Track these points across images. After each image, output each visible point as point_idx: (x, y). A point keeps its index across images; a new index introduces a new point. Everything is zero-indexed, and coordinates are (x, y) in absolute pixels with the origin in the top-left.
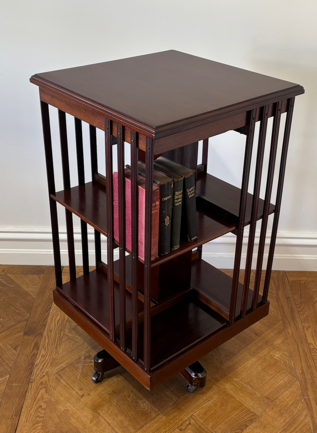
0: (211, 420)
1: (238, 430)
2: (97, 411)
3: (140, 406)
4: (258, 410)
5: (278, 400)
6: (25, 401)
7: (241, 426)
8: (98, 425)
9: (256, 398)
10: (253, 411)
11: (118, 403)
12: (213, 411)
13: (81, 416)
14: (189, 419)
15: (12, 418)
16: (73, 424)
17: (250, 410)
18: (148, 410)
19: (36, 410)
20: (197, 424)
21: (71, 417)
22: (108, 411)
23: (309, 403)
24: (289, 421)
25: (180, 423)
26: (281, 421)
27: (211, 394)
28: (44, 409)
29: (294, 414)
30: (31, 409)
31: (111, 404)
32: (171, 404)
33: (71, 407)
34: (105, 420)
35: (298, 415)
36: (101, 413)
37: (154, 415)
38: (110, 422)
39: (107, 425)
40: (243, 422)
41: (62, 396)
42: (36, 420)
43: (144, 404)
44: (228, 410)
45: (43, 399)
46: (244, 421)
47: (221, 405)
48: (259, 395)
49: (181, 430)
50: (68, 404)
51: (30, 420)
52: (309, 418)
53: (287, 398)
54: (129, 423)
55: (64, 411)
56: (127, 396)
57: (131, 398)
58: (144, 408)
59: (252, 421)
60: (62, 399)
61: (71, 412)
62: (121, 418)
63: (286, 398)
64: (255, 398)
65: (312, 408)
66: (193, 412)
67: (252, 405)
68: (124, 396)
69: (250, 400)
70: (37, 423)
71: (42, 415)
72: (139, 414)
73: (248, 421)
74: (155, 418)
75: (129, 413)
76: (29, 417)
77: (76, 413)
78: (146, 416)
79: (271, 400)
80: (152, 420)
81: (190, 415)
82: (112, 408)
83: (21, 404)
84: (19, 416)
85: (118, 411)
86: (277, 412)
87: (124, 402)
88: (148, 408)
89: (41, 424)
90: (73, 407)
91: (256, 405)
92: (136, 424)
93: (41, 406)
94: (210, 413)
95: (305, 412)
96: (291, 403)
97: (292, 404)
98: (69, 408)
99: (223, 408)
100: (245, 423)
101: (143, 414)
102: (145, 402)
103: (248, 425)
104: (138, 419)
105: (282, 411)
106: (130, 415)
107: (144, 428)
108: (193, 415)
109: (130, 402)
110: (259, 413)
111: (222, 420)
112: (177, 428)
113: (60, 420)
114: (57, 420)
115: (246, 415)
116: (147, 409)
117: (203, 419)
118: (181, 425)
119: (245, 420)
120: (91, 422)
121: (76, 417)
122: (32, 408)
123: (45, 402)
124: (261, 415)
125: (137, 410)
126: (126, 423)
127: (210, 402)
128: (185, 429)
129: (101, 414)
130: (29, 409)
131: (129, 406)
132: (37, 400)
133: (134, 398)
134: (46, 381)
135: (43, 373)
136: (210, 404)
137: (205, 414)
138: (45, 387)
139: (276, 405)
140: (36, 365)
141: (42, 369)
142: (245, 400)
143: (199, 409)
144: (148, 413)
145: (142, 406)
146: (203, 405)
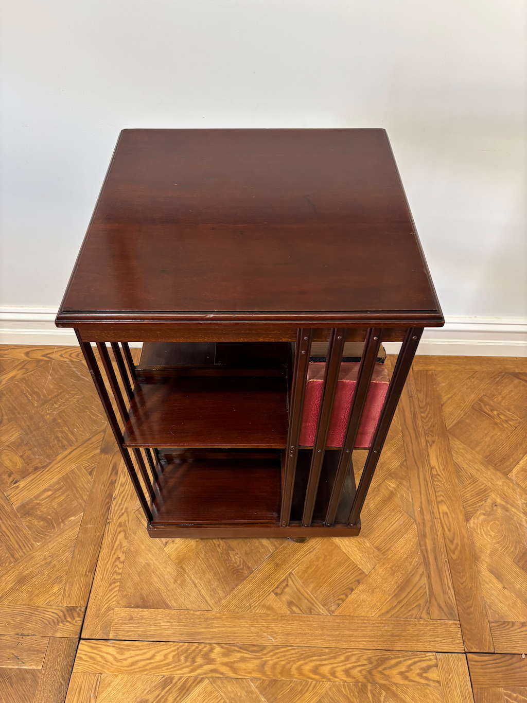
0: (311, 580)
1: (342, 594)
2: (182, 567)
3: (231, 560)
4: (366, 567)
5: (390, 552)
6: (101, 550)
7: (346, 589)
8: (183, 587)
9: (365, 548)
10: (361, 567)
11: (207, 555)
12: (315, 567)
13: (164, 573)
14: (286, 579)
15: (86, 575)
16: (154, 584)
17: (357, 566)
18: (240, 564)
19: (114, 563)
20: (295, 586)
21: (152, 574)
22: (194, 566)
23: (426, 556)
24: (402, 582)
25: (276, 584)
26: (392, 583)
27: (314, 542)
28: (122, 562)
29: (408, 573)
30: (107, 562)
31: (198, 556)
32: (267, 557)
33: (152, 560)
34: (191, 579)
35: (413, 575)
36: (186, 569)
37: (246, 572)
38: (196, 582)
39: (193, 586)
40: (348, 584)
41: (143, 544)
42: (113, 578)
43: (236, 557)
44: (332, 566)
45: (121, 548)
46: (350, 583)
47: (325, 558)
48: (368, 545)
49: (276, 594)
50: (150, 556)
51: (106, 578)
52: (426, 579)
53: (402, 548)
54: (218, 583)
55: (144, 565)
56: (217, 545)
57: (221, 547)
58: (236, 563)
59: (358, 582)
60: (143, 547)
61: (152, 567)
62: (209, 576)
63: (400, 548)
64: (363, 549)
65: (429, 564)
66: (292, 569)
67: (359, 558)
68: (213, 544)
69: (358, 551)
70: (114, 583)
71: (120, 571)
72: (230, 570)
73: (355, 581)
74: (248, 576)
75: (218, 569)
76: (105, 573)
77: (159, 568)
78: (237, 574)
79: (382, 552)
80: (244, 579)
81: (288, 573)
82: (200, 561)
83: (97, 555)
84: (94, 571)
85: (205, 566)
86: (388, 569)
87: (213, 554)
88: (240, 562)
89: (118, 584)
90: (156, 560)
91: (364, 559)
92: (225, 585)
93: (119, 558)
94: (311, 570)
95: (422, 570)
96: (405, 556)
97: (407, 558)
98: (151, 562)
99: (326, 563)
100: (350, 586)
101: (234, 571)
102: (238, 554)
103: (354, 588)
104: (229, 579)
105: (393, 568)
106: (219, 572)
107: (235, 592)
108: (291, 572)
109: (220, 554)
110: (367, 571)
111: (324, 580)
112: (272, 591)
113: (140, 578)
114: (136, 579)
115: (351, 574)
116: (238, 563)
117: (302, 578)
118: (277, 587)
119: (350, 580)
120: (176, 581)
121: (158, 573)
122: (109, 560)
123: (123, 553)
124: (370, 574)
125: (228, 565)
126: (215, 584)
127: (311, 554)
128: (282, 593)
129: (187, 571)
130: (106, 562)
131: (218, 560)
132: (114, 549)
133: (224, 548)
134: (125, 521)
135: (122, 509)
136: (312, 557)
137: (305, 571)
138: (124, 531)
139: (388, 559)
140: (114, 498)
141: (121, 503)
142: (352, 552)
143: (299, 563)
144: (240, 569)
145: (233, 559)
146: (304, 559)
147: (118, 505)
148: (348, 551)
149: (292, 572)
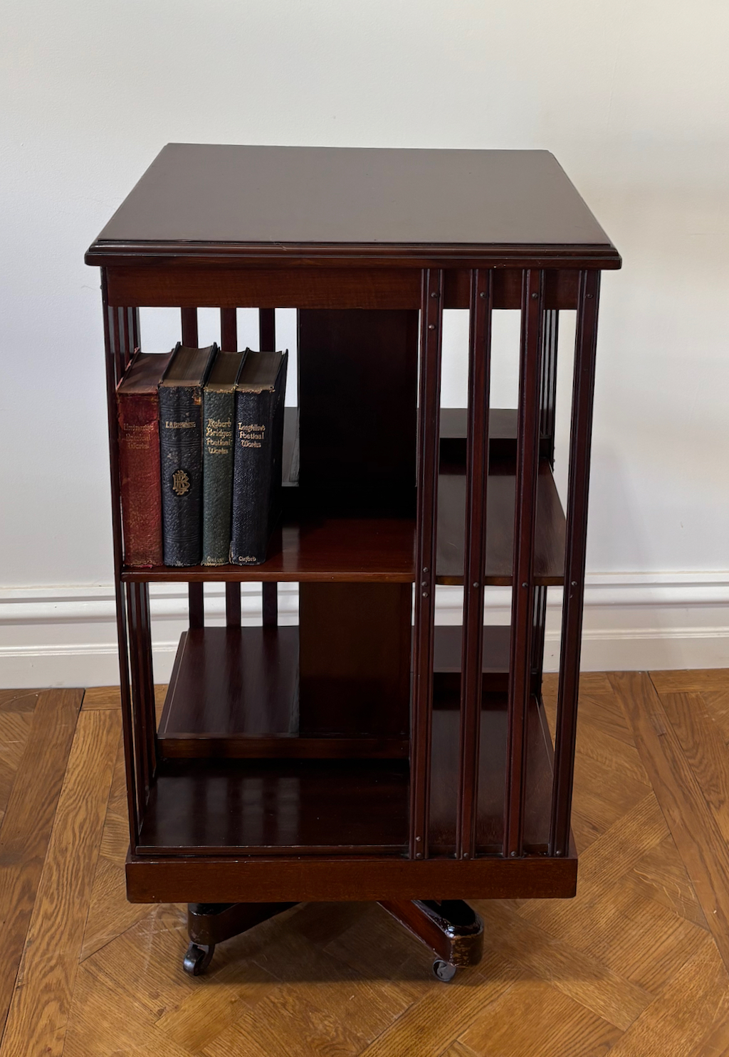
0: (502, 1051)
2: (201, 1051)
3: (316, 1029)
4: (620, 1018)
5: (667, 987)
6: (4, 1039)
9: (611, 985)
10: (609, 1020)
11: (257, 1025)
12: (506, 1027)
14: (446, 1052)
17: (600, 1018)
18: (337, 1035)
22: (231, 1049)
26: (683, 1041)
29: (713, 1021)
31: (239, 1028)
32: (396, 1017)
33: (129, 1046)
35: (723, 1024)
36: (212, 1054)
37: (354, 1049)
40: (585, 1051)
41: (105, 1019)
43: (326, 1022)
44: (545, 1021)
45: (53, 1031)
46: (589, 1049)
47: (526, 1010)
48: (618, 980)
50: (123, 1038)
56: (279, 1005)
57: (290, 1008)
58: (328, 1033)
59: (608, 1046)
60: (106, 1025)
63: (686, 980)
64: (609, 988)
66: (456, 1035)
67: (602, 1003)
68: (271, 1005)
69: (596, 991)
72: (316, 1048)
73: (600, 1046)
75: (287, 1049)
79: (650, 989)
81: (449, 1041)
82: (242, 1038)
85: (257, 1045)
86: (669, 1018)
87: (273, 1021)
88: (336, 1031)
90: (138, 1045)
91: (613, 1005)
93: (49, 1049)
94: (499, 1034)
96: (701, 993)
97: (706, 996)
98: (127, 1050)
99: (530, 1017)
100: (592, 1054)
101: (324, 1048)
102: (329, 1017)
105: (680, 1016)
108: (455, 1041)
109: (287, 1019)
110: (624, 1024)
115: (590, 1033)
116: (333, 1033)
117: (482, 1049)
119: (590, 1044)
123: (58, 1039)
124: (630, 1030)
125: (309, 1039)
127: (495, 1004)
131: (286, 1032)
132: (36, 1035)
133: (297, 1007)
134: (59, 982)
135: (50, 960)
136: (498, 1009)
137: (486, 1037)
138: (58, 999)
139: (665, 1000)
140: (30, 942)
141: (47, 949)
142: (586, 994)
143: (469, 1023)
144: (339, 1044)
145: (321, 1027)
146: (480, 1013)
147: (39, 954)
148: (577, 994)
149: (458, 1040)
